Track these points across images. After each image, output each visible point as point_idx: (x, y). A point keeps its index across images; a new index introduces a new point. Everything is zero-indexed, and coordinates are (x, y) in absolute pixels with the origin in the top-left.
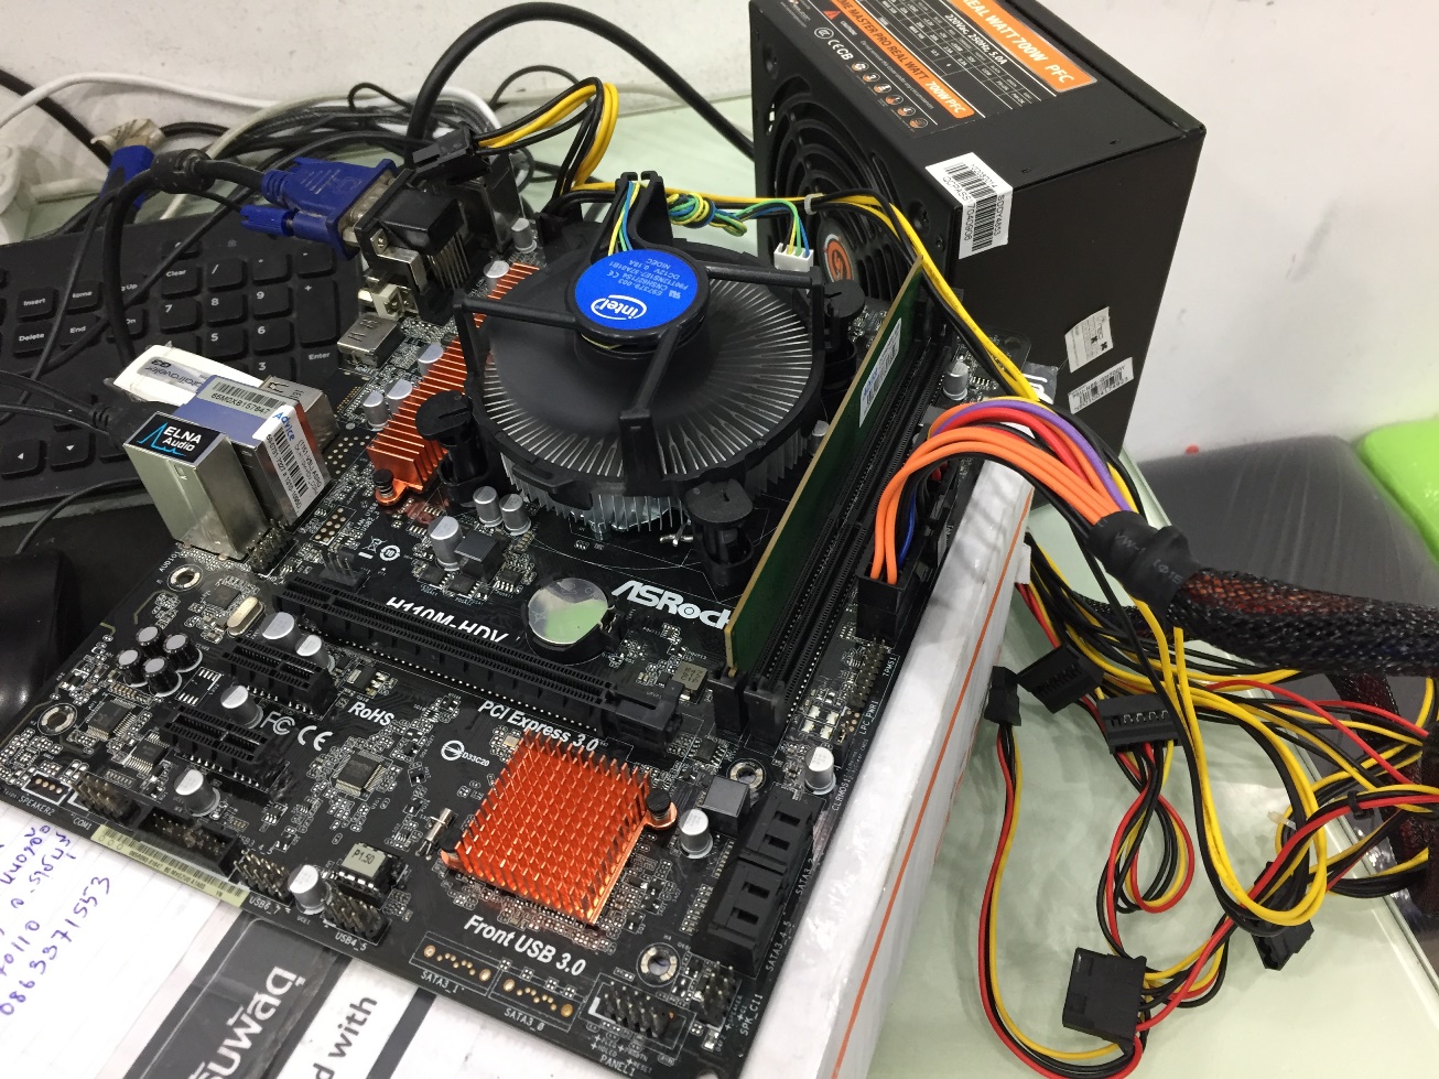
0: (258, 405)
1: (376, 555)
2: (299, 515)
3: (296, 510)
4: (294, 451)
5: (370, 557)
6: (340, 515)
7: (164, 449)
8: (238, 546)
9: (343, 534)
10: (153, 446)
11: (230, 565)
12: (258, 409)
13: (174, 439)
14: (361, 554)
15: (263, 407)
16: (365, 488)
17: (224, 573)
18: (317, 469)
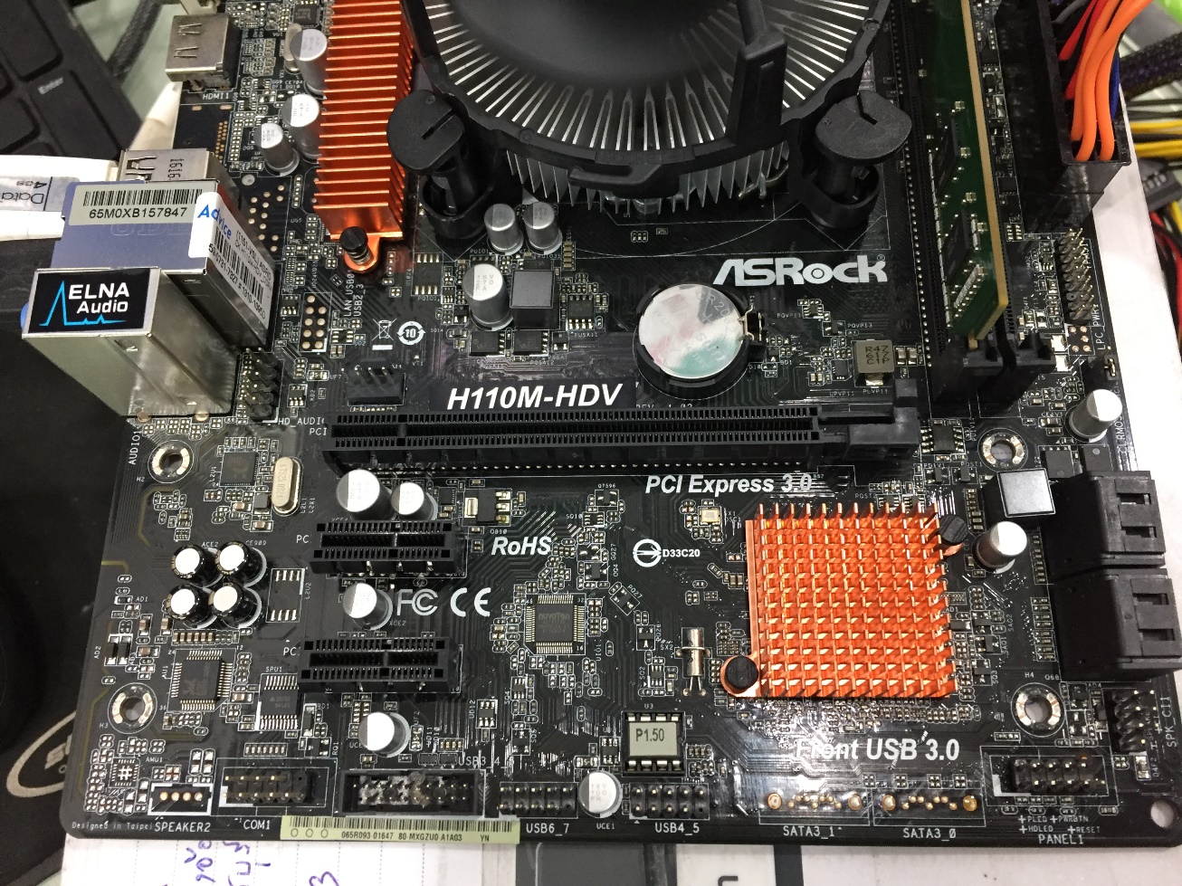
0: (164, 206)
1: (397, 344)
2: (267, 327)
3: (263, 322)
4: (236, 249)
5: (389, 347)
6: (316, 305)
7: (86, 322)
8: (217, 398)
9: (335, 330)
10: (66, 323)
11: (218, 424)
12: (168, 212)
13: (90, 302)
14: (376, 348)
15: (173, 207)
16: (322, 259)
17: (217, 438)
18: (261, 259)
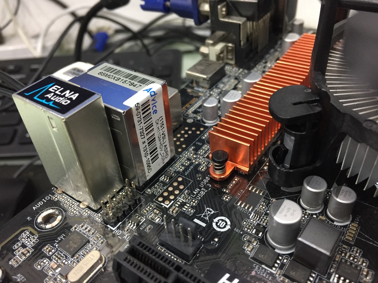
0: (132, 82)
1: (210, 225)
2: (148, 178)
3: (147, 174)
4: (154, 124)
5: (204, 225)
6: (180, 183)
7: (44, 101)
8: (96, 199)
9: (181, 199)
10: (35, 98)
11: (87, 213)
12: (132, 84)
13: (55, 94)
14: (196, 220)
15: (136, 83)
16: (199, 164)
17: (80, 219)
18: (167, 143)
